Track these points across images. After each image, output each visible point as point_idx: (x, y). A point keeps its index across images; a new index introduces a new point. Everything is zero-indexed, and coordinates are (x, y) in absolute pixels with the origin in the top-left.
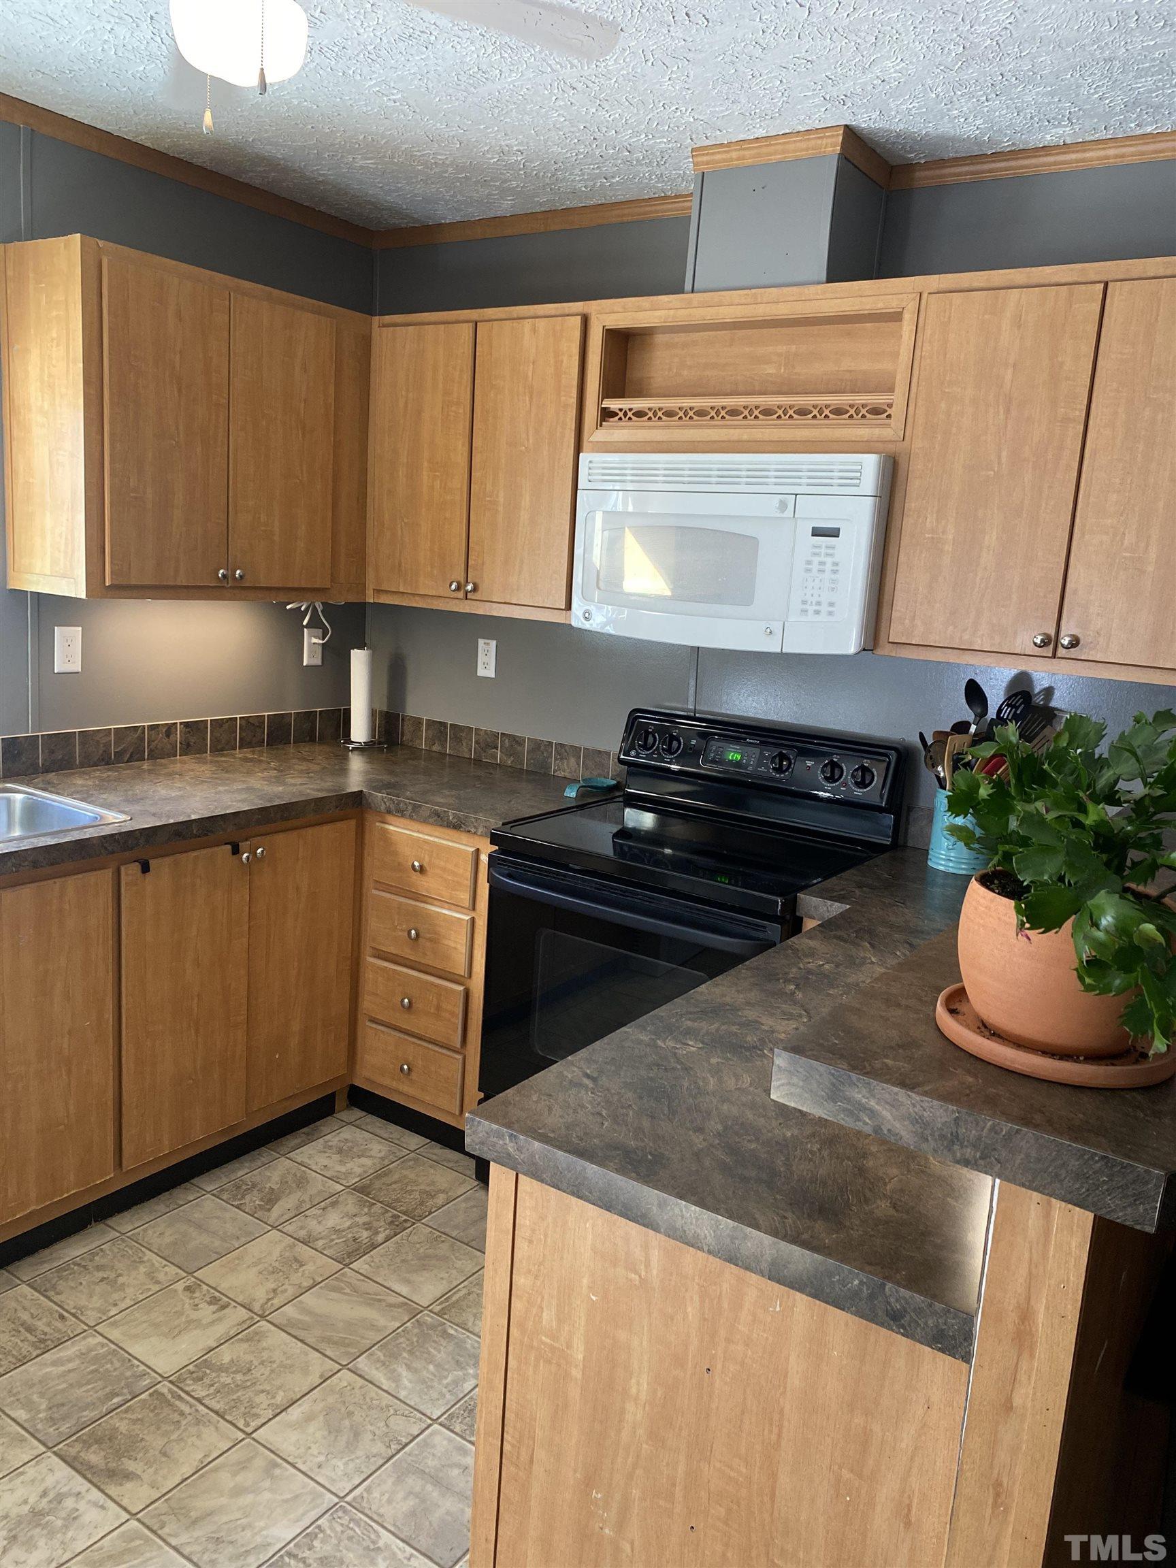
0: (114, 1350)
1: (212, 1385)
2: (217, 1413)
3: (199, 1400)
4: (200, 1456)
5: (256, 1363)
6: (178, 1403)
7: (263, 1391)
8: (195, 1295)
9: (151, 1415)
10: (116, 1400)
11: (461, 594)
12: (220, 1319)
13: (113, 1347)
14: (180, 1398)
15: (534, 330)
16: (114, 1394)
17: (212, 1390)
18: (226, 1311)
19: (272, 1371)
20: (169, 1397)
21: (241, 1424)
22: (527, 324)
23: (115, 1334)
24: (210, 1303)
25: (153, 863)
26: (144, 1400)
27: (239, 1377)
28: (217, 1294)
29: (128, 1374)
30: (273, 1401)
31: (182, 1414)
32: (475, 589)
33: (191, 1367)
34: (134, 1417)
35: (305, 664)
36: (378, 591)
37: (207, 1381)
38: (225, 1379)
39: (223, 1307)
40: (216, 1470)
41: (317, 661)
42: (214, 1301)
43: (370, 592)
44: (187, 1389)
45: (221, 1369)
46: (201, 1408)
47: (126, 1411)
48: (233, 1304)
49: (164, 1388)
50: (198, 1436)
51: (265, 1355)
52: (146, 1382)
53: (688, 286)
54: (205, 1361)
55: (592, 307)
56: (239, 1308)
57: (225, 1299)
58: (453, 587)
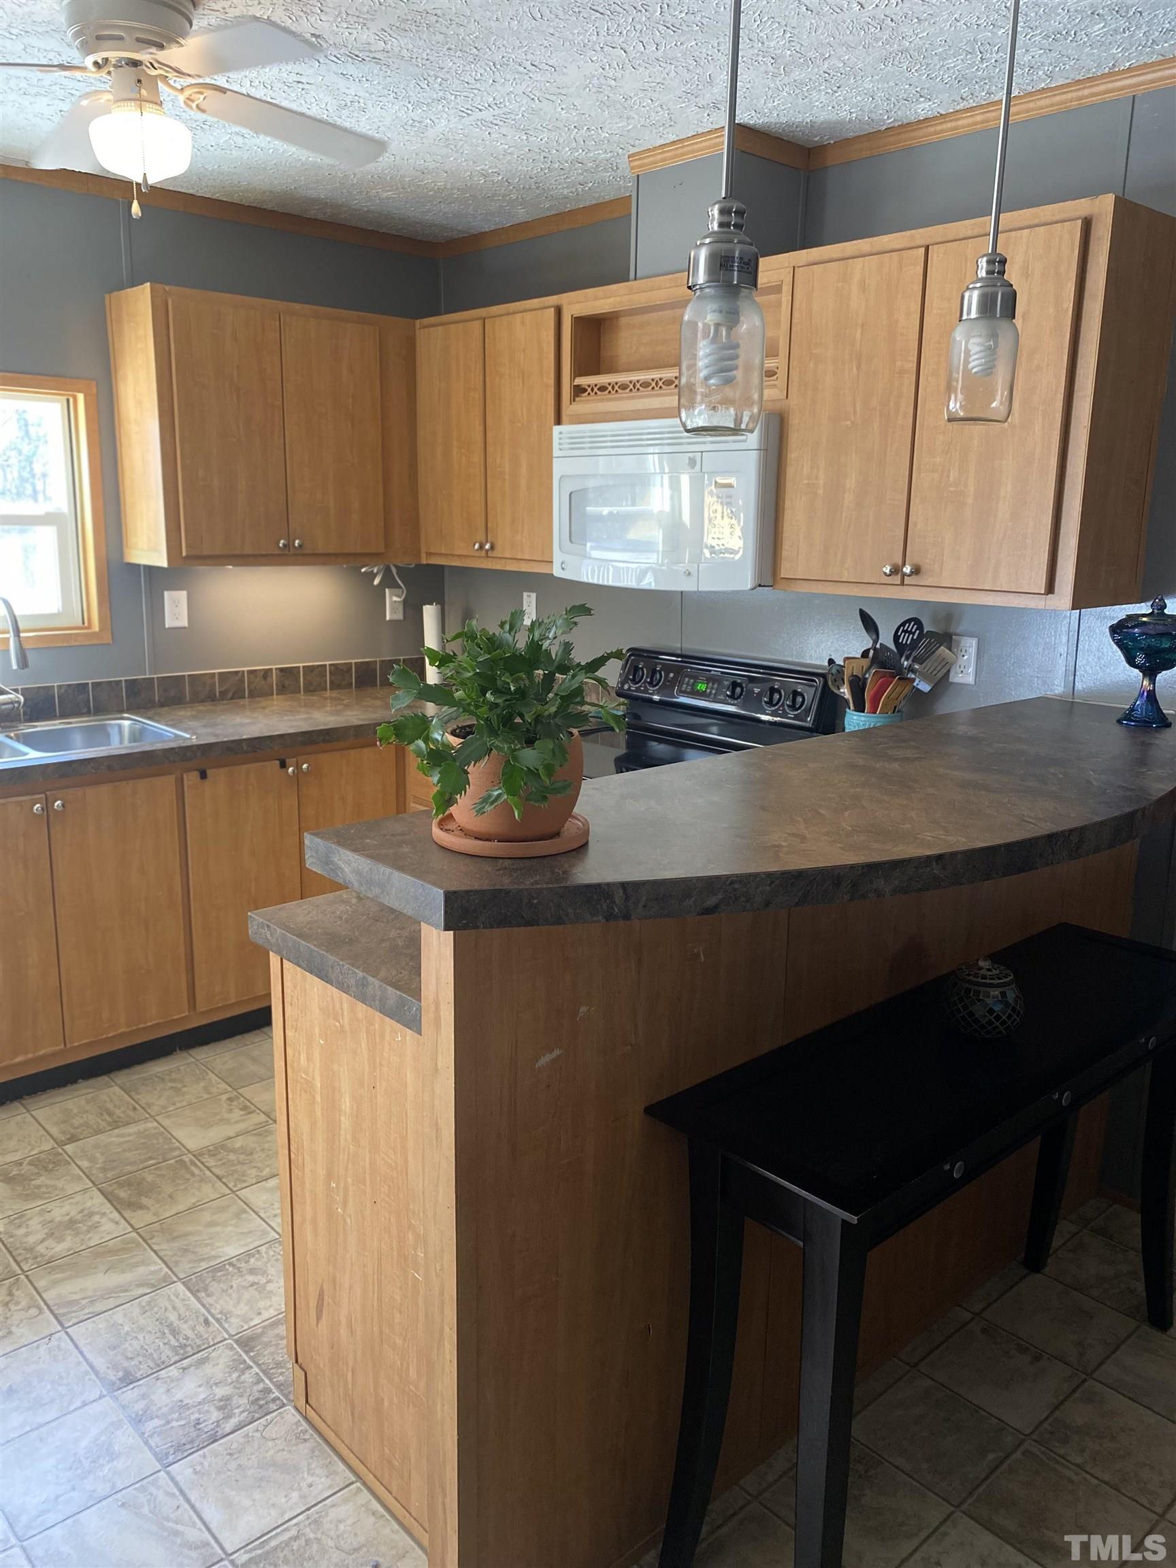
0: (162, 1132)
1: (221, 1160)
2: (217, 1177)
3: (208, 1168)
4: (193, 1201)
5: (258, 1149)
6: (193, 1168)
7: (255, 1167)
8: (233, 1104)
9: (172, 1173)
10: (152, 1162)
11: (483, 553)
12: (244, 1120)
13: (162, 1129)
14: (196, 1165)
15: (523, 323)
16: (151, 1158)
17: (220, 1162)
18: (252, 1115)
19: (267, 1156)
20: (189, 1163)
21: (231, 1185)
22: (518, 317)
23: (166, 1122)
24: (241, 1109)
25: (209, 772)
26: (171, 1164)
27: (242, 1157)
28: (249, 1104)
29: (166, 1147)
30: (260, 1174)
31: (193, 1175)
32: (492, 548)
33: (211, 1148)
34: (159, 1173)
35: (388, 619)
36: (429, 554)
37: (219, 1157)
38: (232, 1157)
39: (250, 1113)
40: (202, 1210)
41: (399, 616)
42: (245, 1108)
43: (424, 556)
44: (204, 1160)
45: (233, 1151)
46: (208, 1173)
47: (156, 1169)
48: (258, 1111)
49: (186, 1158)
50: (199, 1190)
51: (266, 1146)
52: (177, 1153)
53: (632, 275)
54: (223, 1145)
55: (564, 299)
56: (262, 1115)
57: (253, 1107)
58: (477, 546)
